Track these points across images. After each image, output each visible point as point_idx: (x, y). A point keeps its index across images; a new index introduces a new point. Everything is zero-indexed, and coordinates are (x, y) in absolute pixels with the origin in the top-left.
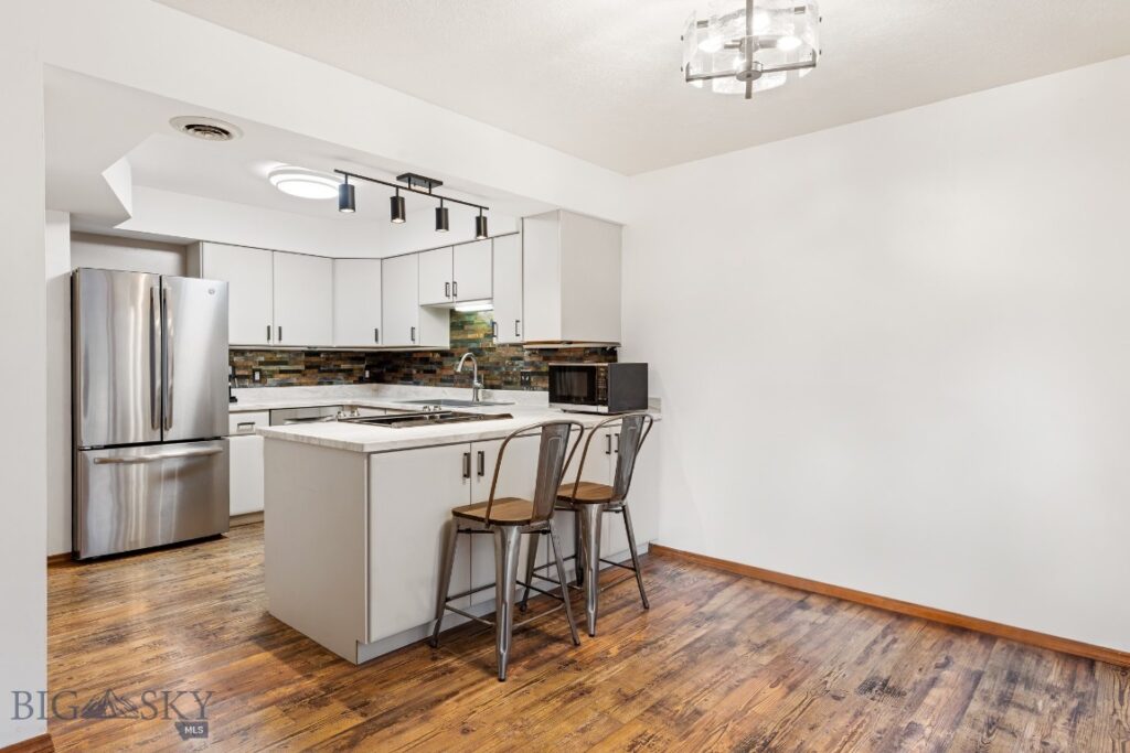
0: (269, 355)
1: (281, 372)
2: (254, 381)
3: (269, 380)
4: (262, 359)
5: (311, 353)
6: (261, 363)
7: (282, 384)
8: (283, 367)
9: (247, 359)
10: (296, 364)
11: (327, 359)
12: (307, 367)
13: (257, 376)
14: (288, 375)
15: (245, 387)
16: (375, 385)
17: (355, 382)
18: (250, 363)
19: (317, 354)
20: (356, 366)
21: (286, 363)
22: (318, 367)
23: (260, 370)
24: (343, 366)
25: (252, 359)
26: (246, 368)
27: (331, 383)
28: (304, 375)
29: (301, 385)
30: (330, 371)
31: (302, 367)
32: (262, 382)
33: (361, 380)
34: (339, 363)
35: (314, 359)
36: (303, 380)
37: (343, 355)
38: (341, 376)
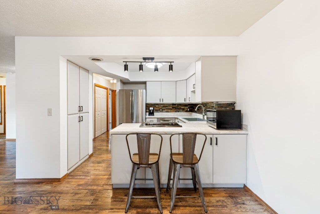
0: (164, 105)
1: (167, 109)
2: (161, 111)
3: (164, 111)
4: (162, 106)
5: (173, 104)
6: (162, 107)
7: (166, 112)
8: (167, 108)
9: (159, 106)
10: (170, 107)
11: (178, 106)
12: (173, 108)
13: (161, 110)
14: (167, 110)
15: (158, 112)
16: (191, 113)
17: (185, 112)
18: (159, 107)
19: (175, 105)
20: (185, 108)
21: (167, 107)
22: (175, 108)
23: (161, 109)
24: (182, 108)
25: (160, 106)
26: (158, 108)
27: (179, 112)
28: (172, 110)
29: (171, 112)
30: (179, 109)
31: (171, 108)
32: (162, 111)
33: (187, 111)
34: (180, 107)
35: (174, 106)
36: (172, 111)
37: (182, 105)
38: (181, 110)
